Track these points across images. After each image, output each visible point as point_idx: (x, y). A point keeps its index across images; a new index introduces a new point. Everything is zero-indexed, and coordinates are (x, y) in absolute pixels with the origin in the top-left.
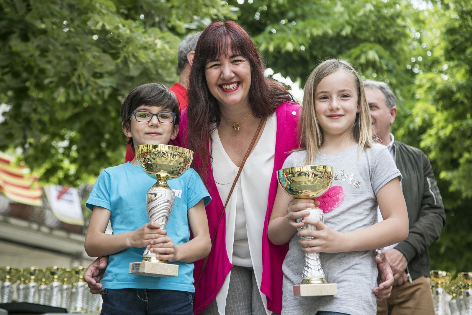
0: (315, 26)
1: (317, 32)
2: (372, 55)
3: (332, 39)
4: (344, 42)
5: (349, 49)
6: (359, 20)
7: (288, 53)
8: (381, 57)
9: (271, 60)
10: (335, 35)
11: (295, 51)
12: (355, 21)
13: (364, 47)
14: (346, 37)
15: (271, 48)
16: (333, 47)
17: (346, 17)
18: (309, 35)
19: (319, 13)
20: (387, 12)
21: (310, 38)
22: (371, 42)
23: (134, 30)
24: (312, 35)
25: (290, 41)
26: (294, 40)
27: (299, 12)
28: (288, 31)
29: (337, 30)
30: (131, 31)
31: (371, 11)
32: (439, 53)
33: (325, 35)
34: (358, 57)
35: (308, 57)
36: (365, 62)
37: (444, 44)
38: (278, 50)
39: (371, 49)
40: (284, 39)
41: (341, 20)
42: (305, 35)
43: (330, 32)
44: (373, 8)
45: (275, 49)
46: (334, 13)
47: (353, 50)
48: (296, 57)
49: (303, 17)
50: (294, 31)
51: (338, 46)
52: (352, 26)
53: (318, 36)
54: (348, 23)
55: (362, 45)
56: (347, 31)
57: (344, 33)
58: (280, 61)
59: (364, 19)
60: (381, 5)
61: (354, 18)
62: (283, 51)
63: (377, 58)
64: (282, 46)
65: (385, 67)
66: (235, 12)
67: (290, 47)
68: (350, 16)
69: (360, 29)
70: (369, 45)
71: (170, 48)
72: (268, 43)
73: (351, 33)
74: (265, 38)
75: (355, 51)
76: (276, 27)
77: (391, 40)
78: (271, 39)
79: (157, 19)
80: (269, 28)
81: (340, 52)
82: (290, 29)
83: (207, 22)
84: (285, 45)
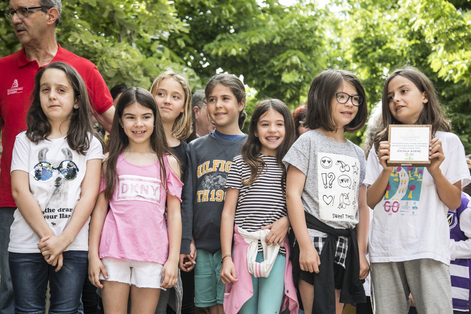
0: (253, 36)
1: (255, 41)
2: (295, 60)
3: (267, 46)
4: (275, 49)
5: (279, 54)
6: (286, 32)
7: (233, 57)
8: (302, 61)
10: (269, 42)
11: (238, 55)
12: (284, 33)
13: (289, 53)
14: (277, 45)
15: (220, 53)
16: (267, 53)
17: (277, 29)
18: (248, 43)
19: (258, 26)
20: (307, 26)
21: (249, 46)
22: (295, 49)
23: (104, 44)
24: (250, 43)
25: (234, 47)
26: (237, 47)
27: (242, 24)
29: (270, 39)
30: (102, 45)
31: (295, 25)
32: (349, 56)
33: (261, 43)
34: (285, 61)
35: (248, 60)
36: (290, 65)
37: (352, 50)
38: (225, 54)
39: (295, 55)
40: (229, 46)
41: (273, 32)
42: (245, 43)
43: (265, 41)
44: (297, 23)
45: (223, 53)
46: (269, 26)
47: (281, 56)
48: (239, 60)
49: (245, 28)
50: (238, 40)
51: (271, 52)
52: (282, 36)
53: (255, 44)
54: (279, 34)
55: (288, 51)
56: (277, 40)
57: (275, 42)
58: (227, 63)
59: (290, 31)
60: (303, 20)
61: (283, 30)
62: (229, 55)
63: (299, 62)
64: (228, 51)
65: (305, 69)
67: (234, 52)
68: (280, 29)
69: (287, 39)
70: (293, 52)
71: (133, 58)
72: (218, 49)
73: (281, 42)
74: (215, 45)
75: (283, 56)
76: (224, 36)
77: (310, 47)
78: (220, 46)
79: (129, 32)
80: (219, 37)
81: (272, 56)
82: (235, 38)
83: (166, 35)
84: (231, 50)
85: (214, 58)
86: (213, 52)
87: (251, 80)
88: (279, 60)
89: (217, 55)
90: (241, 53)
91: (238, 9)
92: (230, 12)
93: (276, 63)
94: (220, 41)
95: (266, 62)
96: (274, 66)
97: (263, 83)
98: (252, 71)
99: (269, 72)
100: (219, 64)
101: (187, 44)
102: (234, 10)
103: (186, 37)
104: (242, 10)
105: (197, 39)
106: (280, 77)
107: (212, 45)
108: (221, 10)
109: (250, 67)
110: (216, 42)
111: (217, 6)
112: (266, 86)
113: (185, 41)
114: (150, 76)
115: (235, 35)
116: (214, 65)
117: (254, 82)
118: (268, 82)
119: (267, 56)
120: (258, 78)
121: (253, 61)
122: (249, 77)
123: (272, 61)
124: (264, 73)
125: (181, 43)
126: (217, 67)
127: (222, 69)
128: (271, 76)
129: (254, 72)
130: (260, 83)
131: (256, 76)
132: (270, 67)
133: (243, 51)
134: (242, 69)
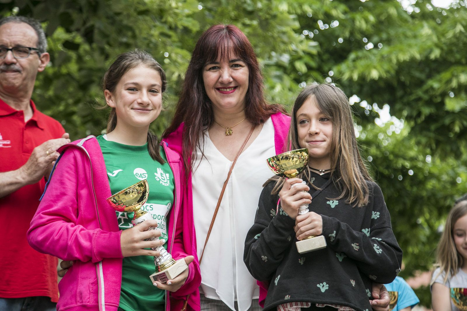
0: (401, 50)
1: (404, 57)
2: (464, 78)
3: (420, 63)
4: (434, 66)
5: (438, 72)
6: (448, 42)
7: (373, 81)
9: (356, 88)
10: (424, 59)
11: (380, 78)
12: (445, 43)
14: (436, 60)
15: (355, 77)
16: (422, 71)
17: (435, 40)
18: (394, 61)
19: (406, 37)
21: (396, 64)
22: (462, 64)
24: (398, 61)
25: (375, 68)
26: (379, 67)
27: (384, 36)
28: (373, 58)
29: (425, 53)
31: (461, 32)
33: (413, 60)
34: (449, 81)
35: (395, 83)
36: (457, 87)
38: (362, 78)
39: (463, 72)
40: (368, 66)
41: (429, 43)
42: (390, 61)
43: (418, 56)
44: (462, 29)
45: (359, 77)
46: (422, 36)
47: (443, 75)
48: (382, 84)
50: (379, 57)
51: (427, 70)
52: (442, 49)
53: (405, 61)
54: (437, 46)
55: (453, 69)
56: (436, 54)
57: (432, 56)
58: (366, 89)
59: (454, 40)
61: (443, 40)
62: (368, 79)
64: (367, 74)
66: (314, 47)
67: (375, 74)
68: (439, 39)
69: (450, 52)
70: (460, 68)
72: (352, 71)
73: (441, 55)
74: (348, 67)
75: (445, 75)
76: (360, 54)
78: (355, 67)
80: (352, 56)
81: (430, 76)
82: (374, 55)
83: (285, 59)
84: (369, 73)
85: (347, 83)
86: (346, 77)
87: (401, 110)
88: (439, 81)
89: (350, 79)
90: (384, 75)
91: (377, 16)
92: (367, 21)
93: (436, 85)
94: (354, 61)
95: (420, 83)
96: (433, 89)
97: (419, 114)
98: (402, 97)
99: (426, 97)
100: (354, 91)
101: (309, 68)
102: (372, 18)
103: (307, 59)
104: (383, 18)
105: (322, 61)
106: (442, 103)
107: (343, 67)
108: (353, 20)
109: (399, 93)
110: (349, 62)
111: (349, 16)
112: (423, 118)
113: (307, 65)
115: (375, 51)
117: (405, 113)
118: (426, 111)
119: (423, 76)
120: (412, 107)
121: (402, 85)
122: (398, 106)
123: (430, 82)
124: (419, 99)
125: (301, 67)
126: (352, 95)
127: (358, 96)
128: (429, 103)
129: (405, 100)
130: (415, 113)
131: (408, 104)
132: (426, 92)
133: (387, 72)
134: (387, 96)
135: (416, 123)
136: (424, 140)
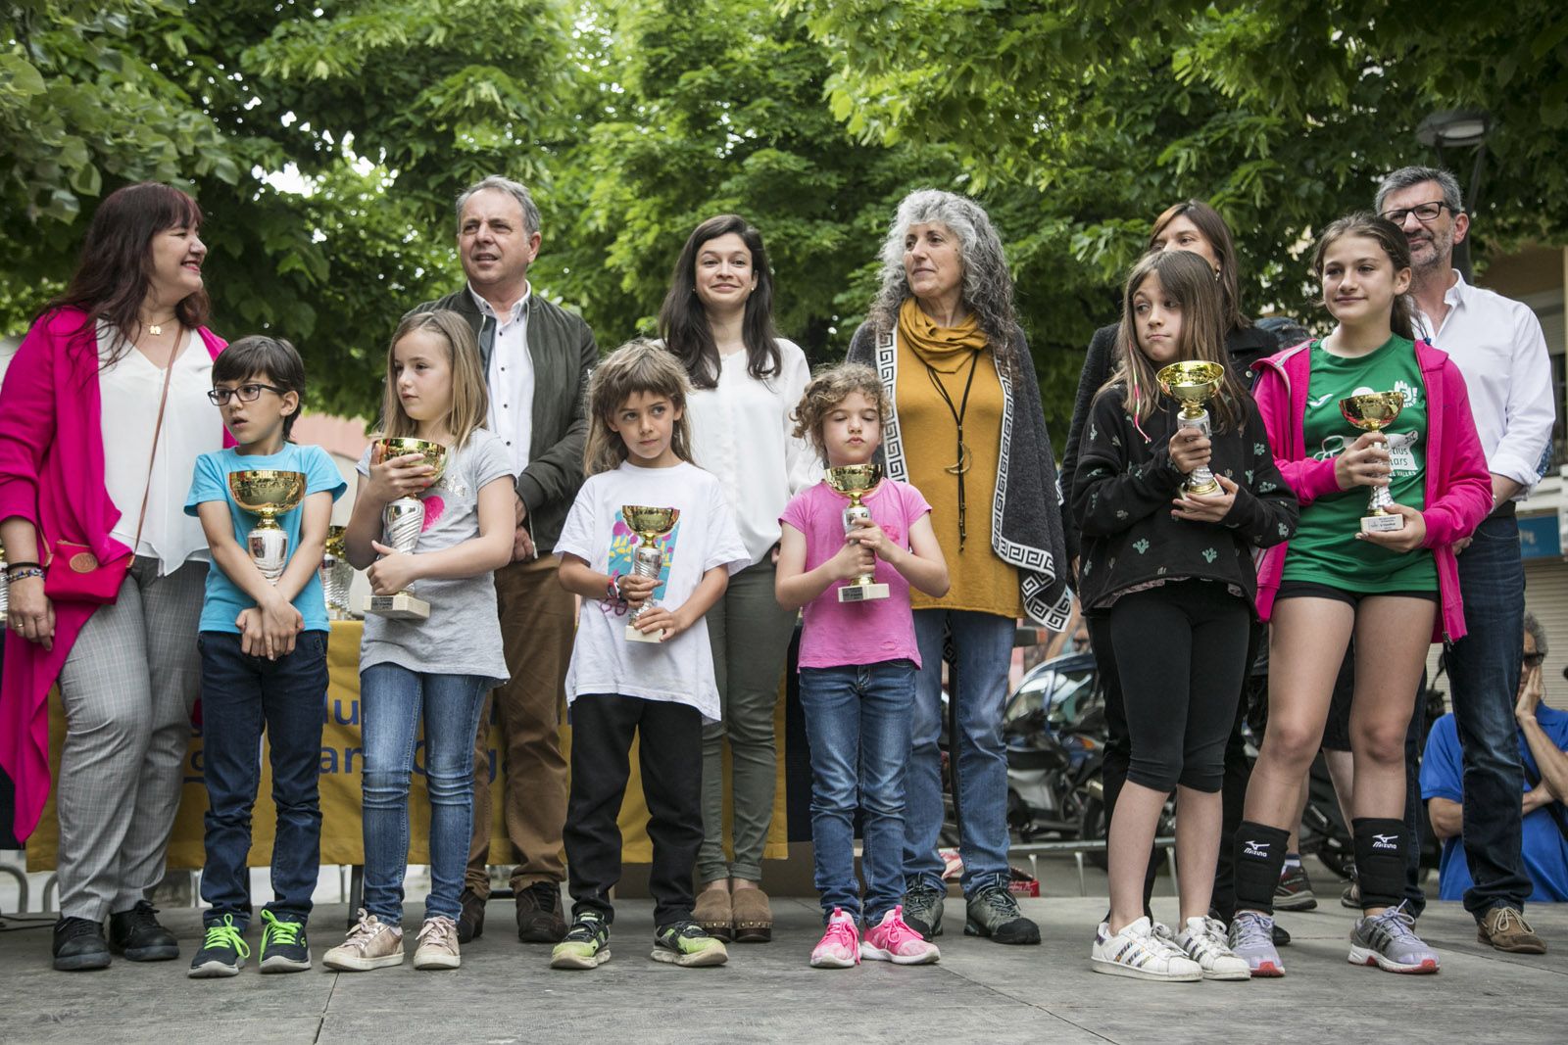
0: (375, 27)
1: (381, 40)
2: (487, 91)
3: (412, 52)
4: (435, 61)
5: (443, 75)
6: (461, 15)
7: (319, 82)
8: (504, 96)
9: (289, 98)
10: (415, 44)
11: (333, 78)
12: (454, 18)
13: (471, 75)
14: (437, 50)
15: (285, 73)
16: (413, 71)
17: (437, 8)
18: (360, 46)
21: (363, 52)
22: (485, 63)
24: (367, 45)
25: (322, 58)
26: (330, 57)
29: (418, 35)
32: (634, 82)
33: (395, 45)
34: (460, 95)
35: (363, 91)
36: (473, 105)
37: (640, 65)
38: (299, 75)
39: (485, 78)
40: (310, 54)
41: (427, 15)
42: (353, 46)
43: (404, 40)
45: (291, 72)
47: (450, 80)
48: (337, 91)
49: (352, 5)
50: (331, 37)
51: (422, 68)
52: (449, 28)
53: (378, 47)
54: (440, 22)
55: (469, 68)
56: (438, 36)
57: (431, 42)
58: (307, 99)
59: (471, 12)
61: (451, 10)
62: (310, 78)
63: (497, 98)
64: (307, 67)
65: (512, 115)
67: (322, 70)
68: (444, 8)
69: (464, 35)
70: (482, 70)
72: (279, 61)
73: (446, 40)
74: (271, 52)
75: (454, 81)
77: (526, 58)
78: (284, 53)
79: (17, 13)
80: (280, 30)
81: (427, 83)
82: (324, 31)
84: (314, 65)
85: (270, 85)
86: (267, 71)
87: (375, 146)
88: (444, 93)
89: (277, 76)
90: (340, 73)
93: (437, 101)
94: (281, 39)
95: (409, 95)
96: (432, 107)
97: (408, 154)
99: (419, 123)
100: (285, 101)
101: (194, 49)
103: (188, 28)
105: (221, 36)
106: (450, 136)
107: (261, 50)
109: (371, 112)
110: (272, 43)
112: (413, 163)
113: (187, 41)
114: (85, 134)
115: (324, 23)
116: (274, 105)
117: (383, 152)
118: (420, 149)
119: (414, 80)
120: (393, 140)
121: (377, 95)
122: (368, 138)
123: (426, 94)
124: (407, 125)
125: (174, 42)
126: (283, 110)
127: (294, 112)
128: (426, 133)
129: (381, 126)
130: (399, 153)
131: (386, 134)
132: (420, 111)
133: (347, 67)
134: (347, 116)
135: (402, 170)
136: (415, 206)
